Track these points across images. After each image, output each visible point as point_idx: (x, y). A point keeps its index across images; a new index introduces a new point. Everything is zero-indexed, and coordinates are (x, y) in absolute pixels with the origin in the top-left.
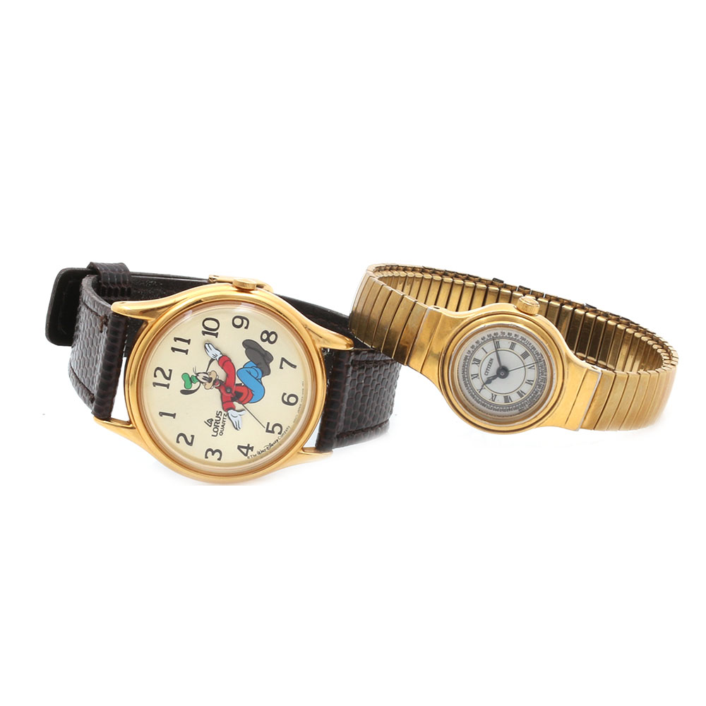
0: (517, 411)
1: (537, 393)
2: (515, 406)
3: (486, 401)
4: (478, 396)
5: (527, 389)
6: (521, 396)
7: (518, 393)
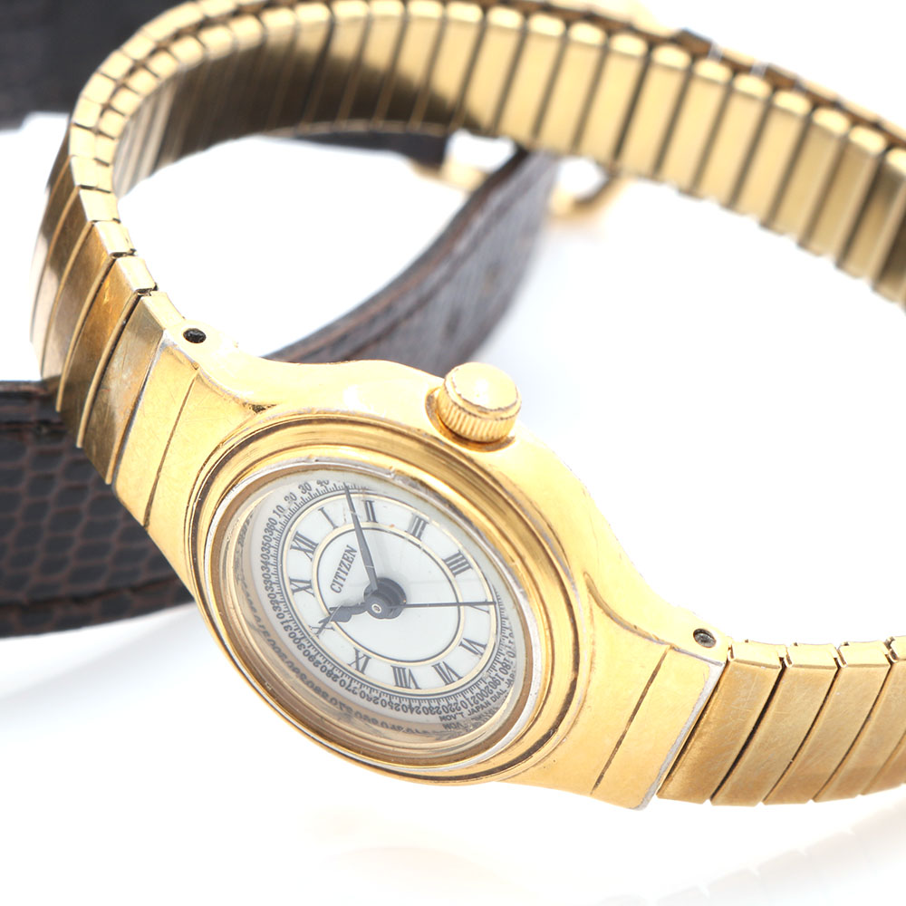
0: (434, 719)
1: (495, 683)
2: (429, 705)
3: (337, 665)
4: (314, 644)
5: (467, 666)
6: (448, 681)
7: (437, 667)
